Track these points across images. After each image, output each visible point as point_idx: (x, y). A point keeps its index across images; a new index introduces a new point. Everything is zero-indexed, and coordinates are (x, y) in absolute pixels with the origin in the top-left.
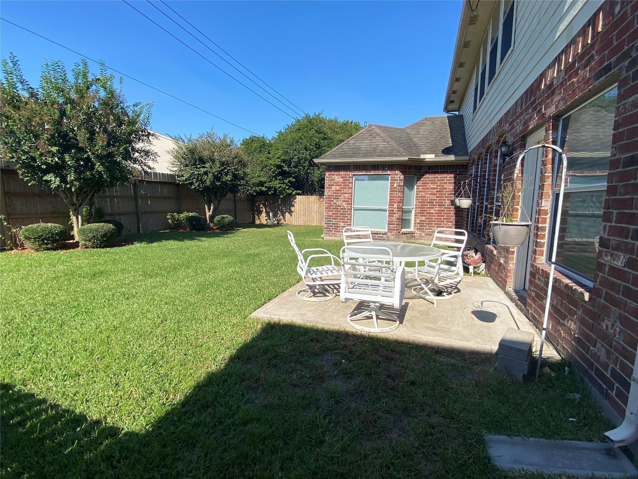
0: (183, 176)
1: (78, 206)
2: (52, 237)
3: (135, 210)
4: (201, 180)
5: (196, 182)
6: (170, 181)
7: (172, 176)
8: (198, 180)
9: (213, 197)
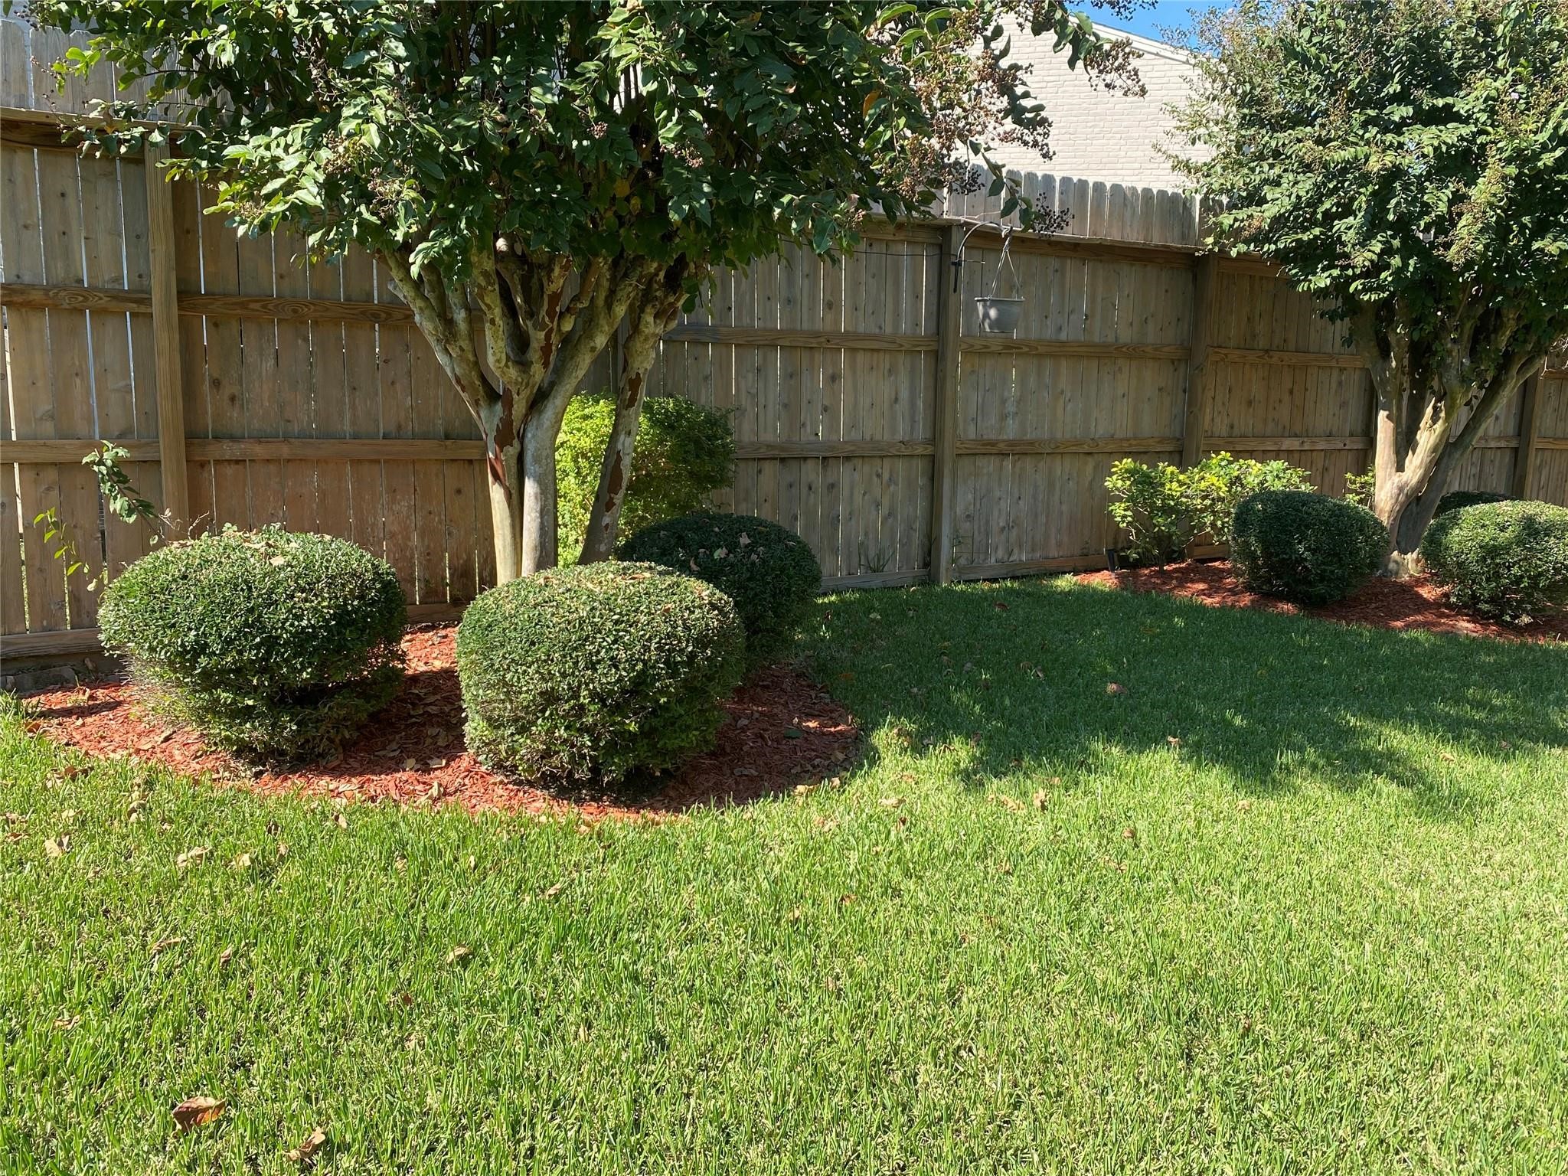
0: (1254, 198)
1: (519, 408)
2: (264, 668)
3: (922, 432)
4: (1402, 226)
5: (1364, 242)
6: (1157, 240)
7: (1173, 206)
8: (1375, 223)
9: (1458, 358)
